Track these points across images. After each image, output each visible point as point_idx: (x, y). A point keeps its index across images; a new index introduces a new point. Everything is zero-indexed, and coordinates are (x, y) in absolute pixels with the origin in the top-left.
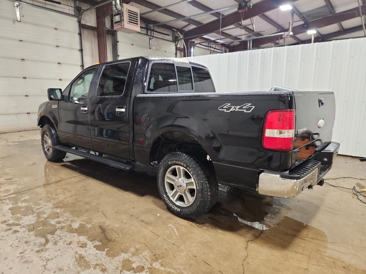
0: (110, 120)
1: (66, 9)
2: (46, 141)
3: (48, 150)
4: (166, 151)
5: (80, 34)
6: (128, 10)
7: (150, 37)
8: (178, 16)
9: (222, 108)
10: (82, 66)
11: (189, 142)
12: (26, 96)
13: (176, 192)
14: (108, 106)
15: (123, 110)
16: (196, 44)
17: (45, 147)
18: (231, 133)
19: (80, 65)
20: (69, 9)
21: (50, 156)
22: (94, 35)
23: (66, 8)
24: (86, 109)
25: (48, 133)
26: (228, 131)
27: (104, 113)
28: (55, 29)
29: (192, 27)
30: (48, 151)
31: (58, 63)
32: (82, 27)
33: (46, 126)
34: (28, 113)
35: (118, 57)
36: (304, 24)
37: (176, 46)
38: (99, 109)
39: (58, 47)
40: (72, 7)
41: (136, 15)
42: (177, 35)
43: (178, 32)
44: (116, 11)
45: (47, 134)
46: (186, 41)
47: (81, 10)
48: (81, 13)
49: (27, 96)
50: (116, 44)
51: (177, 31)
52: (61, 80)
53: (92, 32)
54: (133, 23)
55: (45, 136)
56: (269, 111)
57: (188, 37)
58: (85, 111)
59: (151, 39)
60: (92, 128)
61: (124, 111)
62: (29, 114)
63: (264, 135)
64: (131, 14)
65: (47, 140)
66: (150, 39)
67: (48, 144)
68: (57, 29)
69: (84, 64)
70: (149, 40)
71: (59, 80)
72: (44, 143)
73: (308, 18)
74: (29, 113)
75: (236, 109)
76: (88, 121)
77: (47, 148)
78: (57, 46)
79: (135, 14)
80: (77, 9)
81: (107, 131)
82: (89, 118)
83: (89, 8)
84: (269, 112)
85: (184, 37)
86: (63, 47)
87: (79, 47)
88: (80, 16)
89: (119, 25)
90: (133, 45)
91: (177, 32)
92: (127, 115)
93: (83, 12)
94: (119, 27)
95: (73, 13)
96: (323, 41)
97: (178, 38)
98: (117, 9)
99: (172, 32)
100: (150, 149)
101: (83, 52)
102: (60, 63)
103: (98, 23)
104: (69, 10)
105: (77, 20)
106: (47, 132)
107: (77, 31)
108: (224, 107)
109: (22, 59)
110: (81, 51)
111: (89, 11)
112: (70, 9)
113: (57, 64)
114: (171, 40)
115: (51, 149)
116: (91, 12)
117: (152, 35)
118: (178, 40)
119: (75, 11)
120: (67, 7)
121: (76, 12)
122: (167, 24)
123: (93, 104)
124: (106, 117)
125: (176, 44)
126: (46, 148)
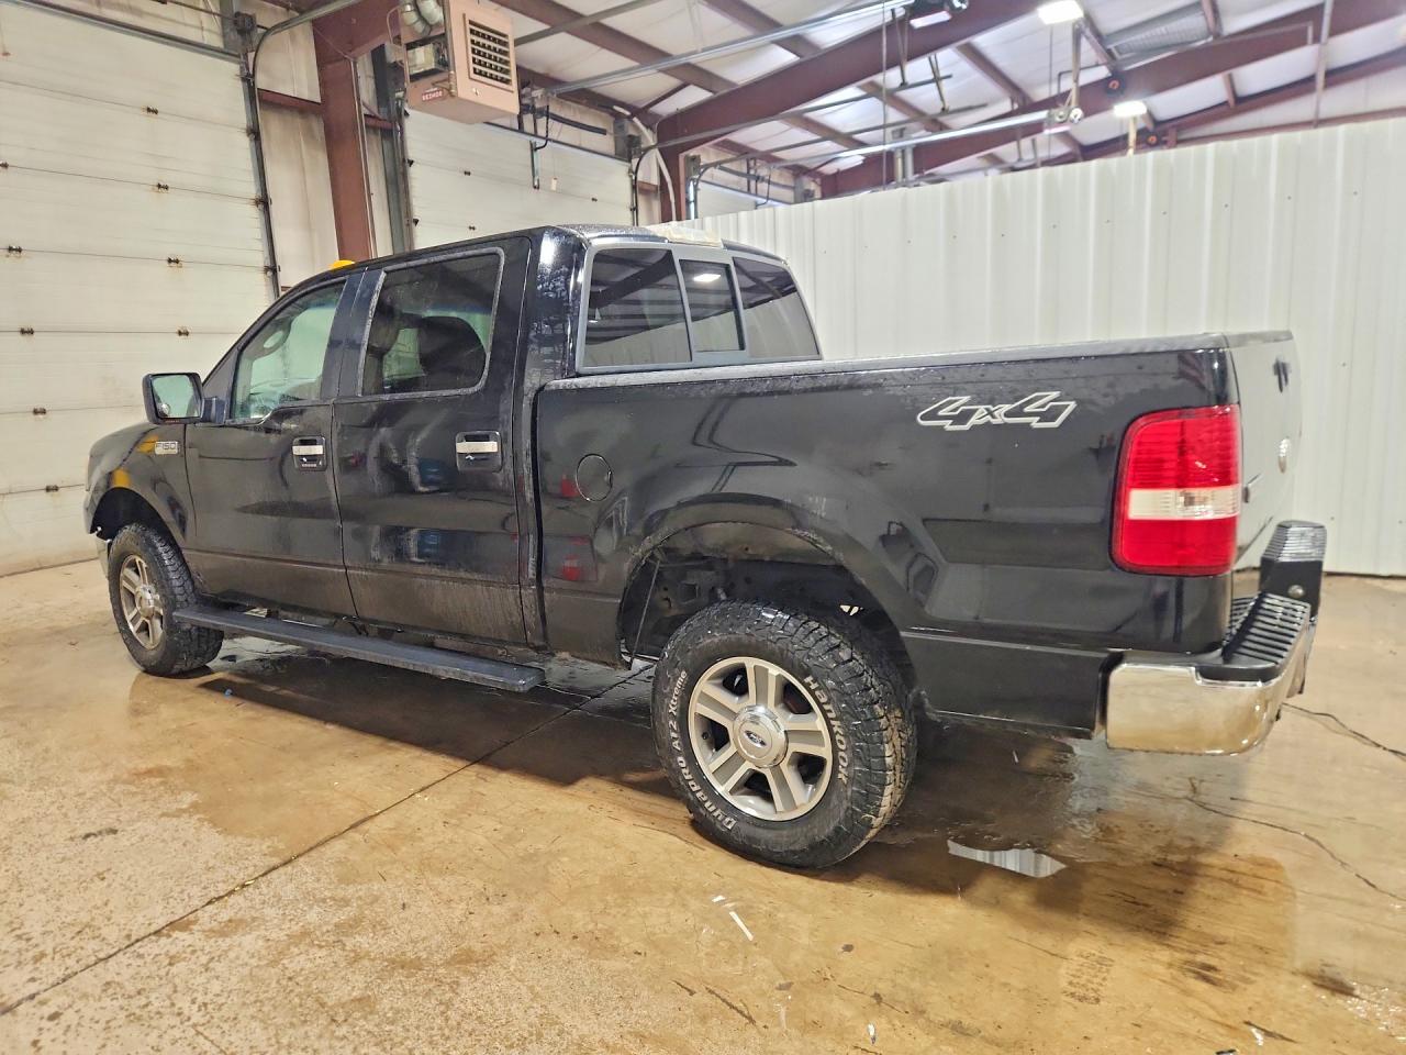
0: (434, 488)
1: (186, 25)
2: (132, 596)
3: (145, 628)
4: (667, 599)
5: (254, 133)
6: (471, 23)
7: (534, 139)
8: (645, 53)
9: (932, 415)
10: (273, 269)
11: (767, 559)
12: (36, 412)
13: (738, 759)
14: (424, 435)
15: (491, 447)
16: (707, 167)
17: (129, 618)
18: (998, 513)
19: (262, 265)
20: (198, 24)
21: (153, 653)
22: (309, 134)
23: (188, 21)
24: (318, 450)
25: (138, 559)
26: (986, 507)
27: (404, 462)
28: (149, 110)
29: (694, 96)
30: (143, 634)
31: (170, 261)
32: (261, 100)
33: (128, 533)
34: (48, 489)
35: (413, 225)
36: (1107, 80)
37: (631, 176)
38: (383, 449)
39: (166, 188)
40: (210, 12)
41: (500, 42)
42: (632, 132)
43: (635, 119)
44: (420, 27)
45: (133, 565)
46: (670, 157)
47: (252, 29)
48: (256, 40)
49: (44, 412)
50: (405, 175)
51: (633, 115)
52: (187, 334)
53: (298, 121)
54: (491, 77)
55: (128, 572)
56: (1141, 416)
57: (676, 137)
58: (311, 458)
59: (536, 149)
60: (348, 527)
61: (495, 450)
62: (56, 493)
63: (1123, 515)
64: (482, 41)
65: (135, 587)
66: (534, 149)
67: (144, 603)
68: (156, 112)
69: (279, 263)
70: (529, 153)
71: (177, 336)
72: (123, 603)
73: (1120, 54)
74: (56, 489)
75: (993, 417)
76: (329, 498)
77: (138, 625)
78: (159, 186)
79: (494, 40)
80: (236, 23)
81: (423, 534)
82: (333, 487)
83: (283, 19)
84: (1140, 420)
85: (660, 140)
86: (183, 189)
87: (253, 191)
88: (251, 56)
89: (434, 85)
90: (469, 174)
91: (630, 118)
92: (509, 466)
93: (264, 35)
94: (434, 95)
95: (217, 42)
96: (1160, 143)
97: (639, 143)
98: (422, 18)
99: (612, 119)
100: (616, 597)
101: (273, 208)
102: (177, 261)
103: (323, 84)
104: (202, 29)
105: (238, 73)
106: (135, 554)
107: (242, 118)
108: (941, 413)
109: (10, 249)
110: (261, 206)
111: (285, 33)
112: (205, 26)
113: (166, 264)
114: (612, 152)
115: (157, 622)
116: (293, 38)
117: (541, 132)
118: (640, 150)
119: (224, 36)
120: (189, 16)
121: (234, 36)
122: (594, 90)
123: (348, 430)
124: (416, 478)
125: (630, 171)
126: (134, 620)
